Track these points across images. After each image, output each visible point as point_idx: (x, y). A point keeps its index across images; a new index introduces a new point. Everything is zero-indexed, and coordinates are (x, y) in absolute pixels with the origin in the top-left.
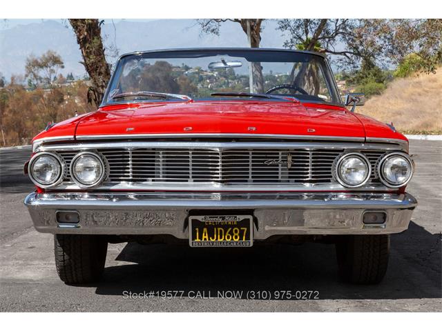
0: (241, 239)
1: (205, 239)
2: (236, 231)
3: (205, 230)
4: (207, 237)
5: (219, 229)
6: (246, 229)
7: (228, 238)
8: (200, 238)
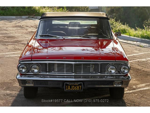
0: (79, 89)
1: (69, 89)
2: (78, 87)
3: (69, 86)
4: (69, 88)
5: (73, 86)
6: (81, 86)
7: (76, 89)
8: (68, 89)
